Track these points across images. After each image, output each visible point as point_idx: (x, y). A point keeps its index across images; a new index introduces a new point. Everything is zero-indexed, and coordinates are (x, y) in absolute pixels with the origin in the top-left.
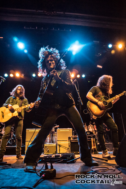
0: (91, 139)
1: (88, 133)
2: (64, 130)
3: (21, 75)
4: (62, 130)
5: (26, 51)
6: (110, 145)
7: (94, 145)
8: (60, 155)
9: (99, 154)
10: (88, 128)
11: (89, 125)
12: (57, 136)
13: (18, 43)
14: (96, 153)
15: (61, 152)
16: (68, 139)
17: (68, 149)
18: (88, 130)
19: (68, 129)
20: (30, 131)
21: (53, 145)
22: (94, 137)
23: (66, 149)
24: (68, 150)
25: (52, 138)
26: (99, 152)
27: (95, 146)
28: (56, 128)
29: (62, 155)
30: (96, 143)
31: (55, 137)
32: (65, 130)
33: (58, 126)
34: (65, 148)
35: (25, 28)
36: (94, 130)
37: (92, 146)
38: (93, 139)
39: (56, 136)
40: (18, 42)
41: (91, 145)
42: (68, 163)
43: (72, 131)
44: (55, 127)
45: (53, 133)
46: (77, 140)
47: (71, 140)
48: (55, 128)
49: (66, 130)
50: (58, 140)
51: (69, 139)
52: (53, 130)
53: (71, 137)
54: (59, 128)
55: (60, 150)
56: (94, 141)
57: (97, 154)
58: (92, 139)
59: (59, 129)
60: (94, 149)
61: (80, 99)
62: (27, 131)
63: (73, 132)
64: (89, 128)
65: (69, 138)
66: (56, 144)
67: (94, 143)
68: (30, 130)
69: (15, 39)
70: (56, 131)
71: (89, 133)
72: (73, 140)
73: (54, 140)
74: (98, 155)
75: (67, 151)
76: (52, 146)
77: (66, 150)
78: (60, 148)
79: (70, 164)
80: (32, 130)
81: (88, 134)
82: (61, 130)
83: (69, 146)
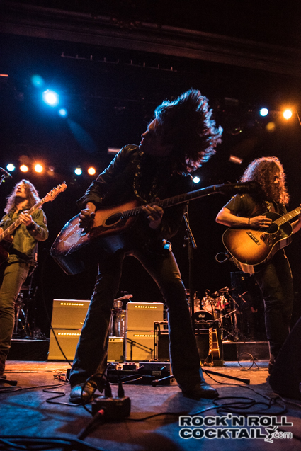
0: (208, 331)
1: (200, 316)
2: (145, 305)
3: (48, 169)
4: (140, 305)
5: (63, 113)
6: (251, 346)
7: (215, 346)
8: (137, 365)
9: (225, 366)
10: (200, 304)
11: (205, 296)
12: (127, 319)
13: (45, 92)
14: (218, 364)
15: (134, 359)
16: (153, 329)
17: (152, 350)
18: (201, 308)
19: (154, 303)
20: (62, 304)
21: (116, 341)
22: (215, 325)
23: (146, 351)
24: (151, 353)
25: (114, 323)
26: (226, 363)
27: (217, 348)
28: (125, 302)
29: (140, 365)
30: (220, 341)
31: (122, 322)
32: (148, 305)
33: (131, 296)
34: (145, 349)
35: (62, 56)
36: (215, 310)
37: (209, 347)
38: (214, 331)
39: (125, 320)
40: (44, 89)
41: (209, 344)
42: (155, 385)
43: (162, 309)
44: (124, 297)
45: (117, 311)
46: (167, 332)
47: (160, 332)
48: (122, 301)
49: (150, 305)
50: (129, 328)
51: (155, 328)
52: (118, 304)
53: (162, 323)
54: (133, 300)
55: (131, 352)
56: (214, 335)
57: (221, 366)
58: (210, 330)
59: (131, 302)
60: (215, 353)
61: (189, 232)
62: (54, 306)
63: (164, 312)
64: (205, 305)
65: (156, 326)
66: (124, 339)
67: (214, 340)
68: (64, 302)
69: (37, 81)
70: (124, 307)
71: (204, 317)
72: (164, 332)
73: (119, 329)
74: (223, 368)
75: (148, 357)
76: (115, 343)
77: (148, 354)
78: (134, 348)
79: (161, 388)
80: (66, 302)
81: (201, 319)
82: (138, 305)
83: (155, 345)
